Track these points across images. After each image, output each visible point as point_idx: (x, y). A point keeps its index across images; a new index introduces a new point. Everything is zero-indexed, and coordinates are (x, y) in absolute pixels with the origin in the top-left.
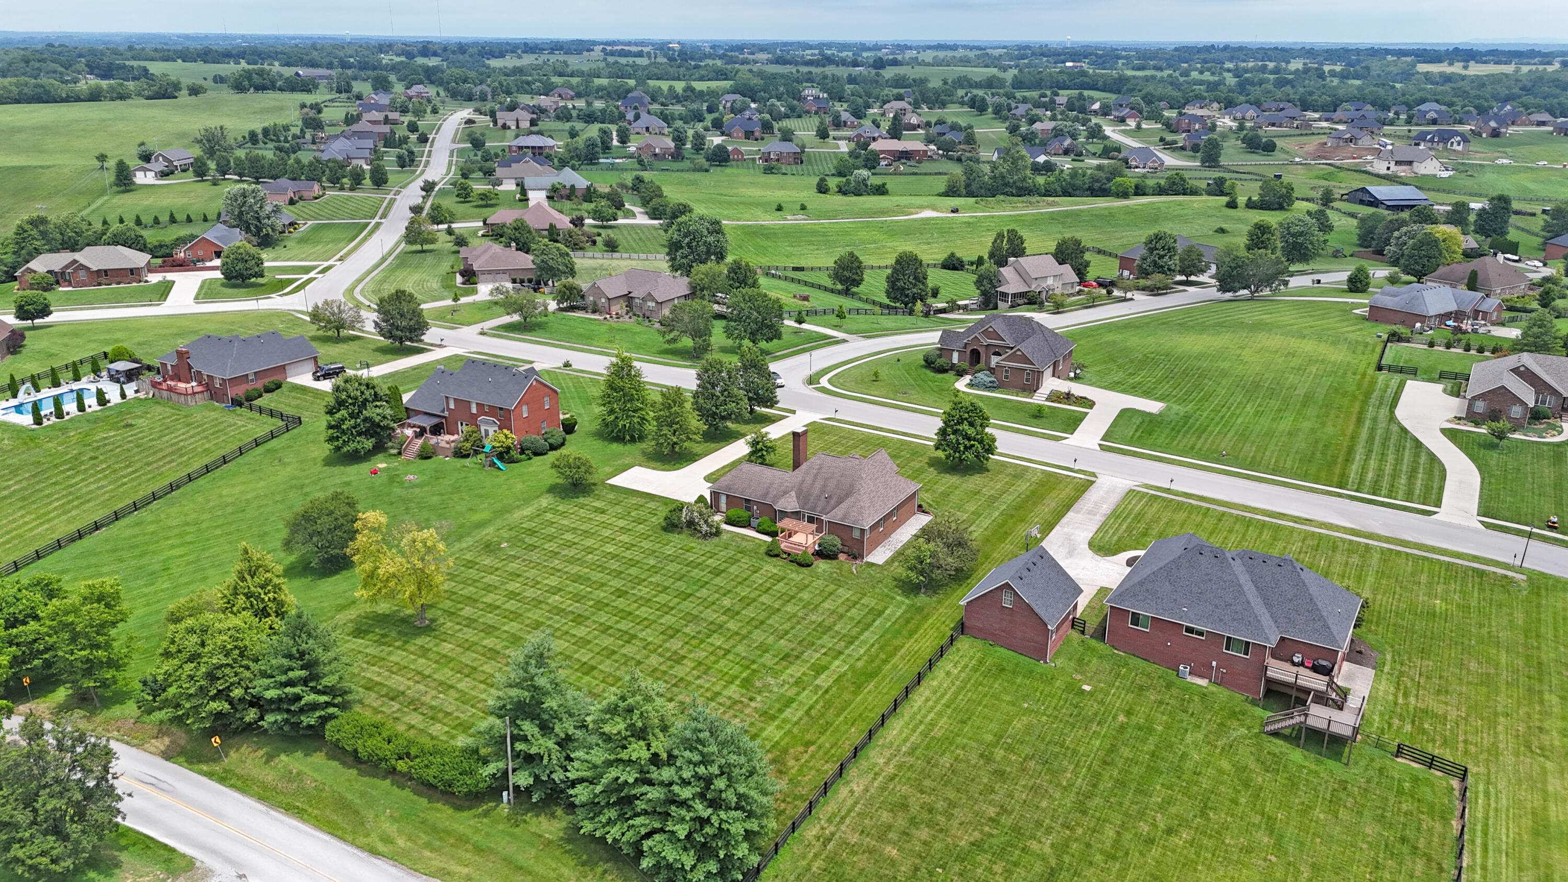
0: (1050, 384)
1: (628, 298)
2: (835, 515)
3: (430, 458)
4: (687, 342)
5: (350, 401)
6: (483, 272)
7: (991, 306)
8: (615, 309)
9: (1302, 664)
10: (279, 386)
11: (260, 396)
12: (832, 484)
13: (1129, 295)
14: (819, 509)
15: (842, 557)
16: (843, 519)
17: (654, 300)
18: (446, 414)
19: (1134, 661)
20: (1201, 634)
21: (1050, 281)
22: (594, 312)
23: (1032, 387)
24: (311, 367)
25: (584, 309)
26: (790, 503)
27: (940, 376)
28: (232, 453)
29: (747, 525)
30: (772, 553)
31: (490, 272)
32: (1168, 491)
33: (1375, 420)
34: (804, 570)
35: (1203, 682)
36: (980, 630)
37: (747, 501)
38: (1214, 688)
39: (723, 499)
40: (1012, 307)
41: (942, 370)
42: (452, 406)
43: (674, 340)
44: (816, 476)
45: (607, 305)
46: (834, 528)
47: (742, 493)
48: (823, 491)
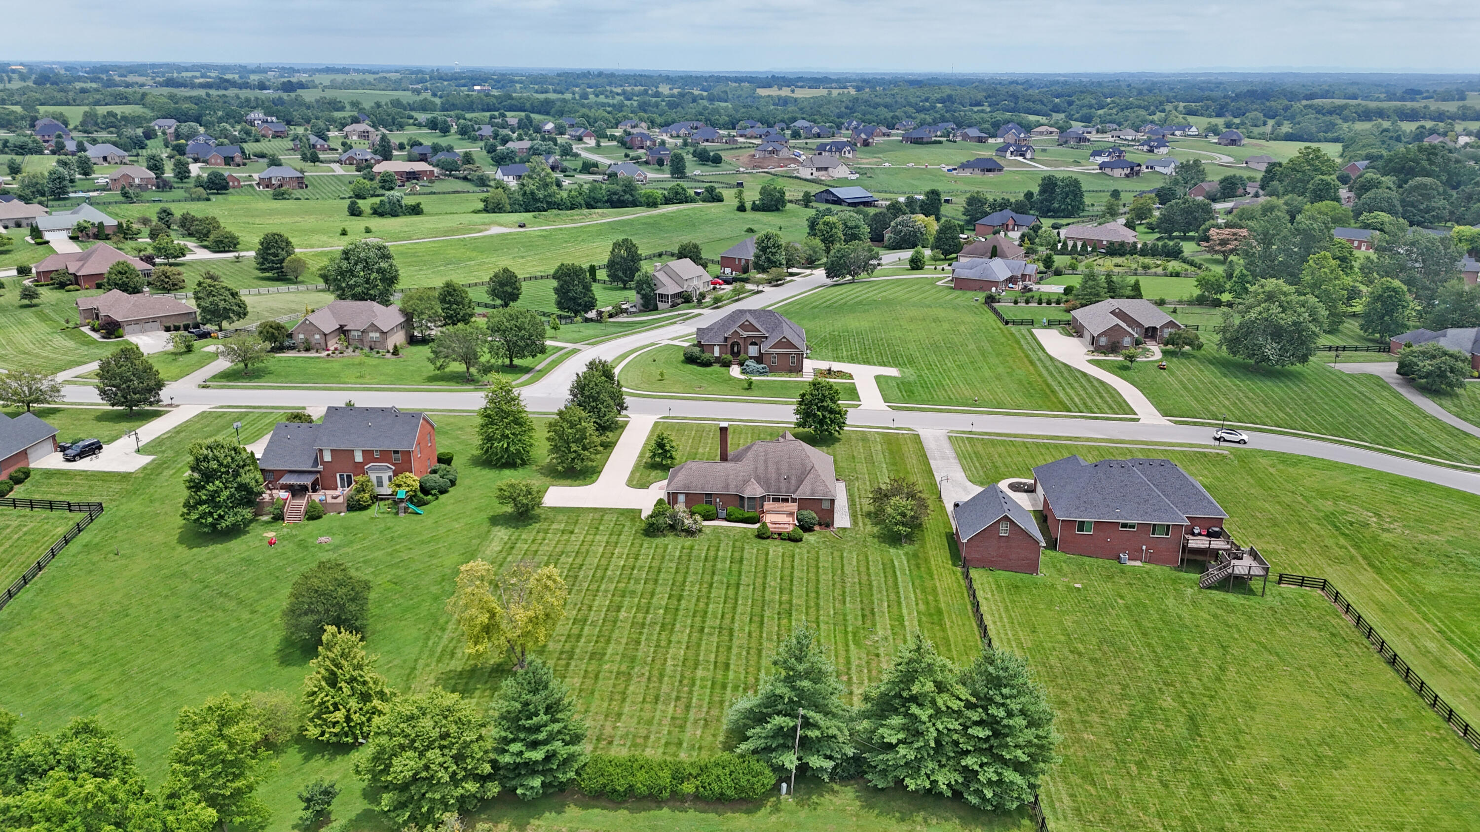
0: (809, 365)
1: (342, 330)
2: (804, 492)
3: (319, 517)
4: (457, 367)
5: (223, 470)
6: (129, 323)
7: (651, 307)
8: (333, 344)
9: (1200, 534)
10: (27, 474)
11: (11, 489)
12: (784, 467)
13: (761, 288)
14: (784, 490)
15: (817, 528)
16: (813, 494)
17: (377, 329)
18: (320, 468)
19: (1086, 560)
20: (1133, 526)
21: (695, 282)
22: (307, 350)
23: (798, 369)
24: (49, 446)
25: (292, 348)
26: (754, 490)
27: (709, 369)
28: (46, 556)
29: (717, 518)
30: (762, 535)
31: (137, 322)
32: (970, 432)
33: (1040, 359)
34: (800, 544)
35: (1138, 563)
36: (978, 560)
37: (709, 495)
38: (1148, 566)
39: (681, 498)
40: (673, 306)
41: (707, 364)
42: (327, 457)
43: (441, 368)
44: (766, 461)
45: (323, 342)
46: (803, 503)
47: (703, 489)
48: (779, 474)
